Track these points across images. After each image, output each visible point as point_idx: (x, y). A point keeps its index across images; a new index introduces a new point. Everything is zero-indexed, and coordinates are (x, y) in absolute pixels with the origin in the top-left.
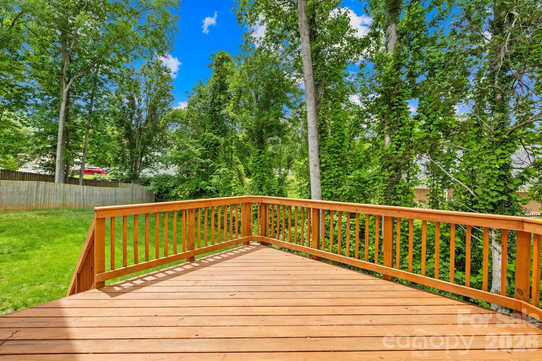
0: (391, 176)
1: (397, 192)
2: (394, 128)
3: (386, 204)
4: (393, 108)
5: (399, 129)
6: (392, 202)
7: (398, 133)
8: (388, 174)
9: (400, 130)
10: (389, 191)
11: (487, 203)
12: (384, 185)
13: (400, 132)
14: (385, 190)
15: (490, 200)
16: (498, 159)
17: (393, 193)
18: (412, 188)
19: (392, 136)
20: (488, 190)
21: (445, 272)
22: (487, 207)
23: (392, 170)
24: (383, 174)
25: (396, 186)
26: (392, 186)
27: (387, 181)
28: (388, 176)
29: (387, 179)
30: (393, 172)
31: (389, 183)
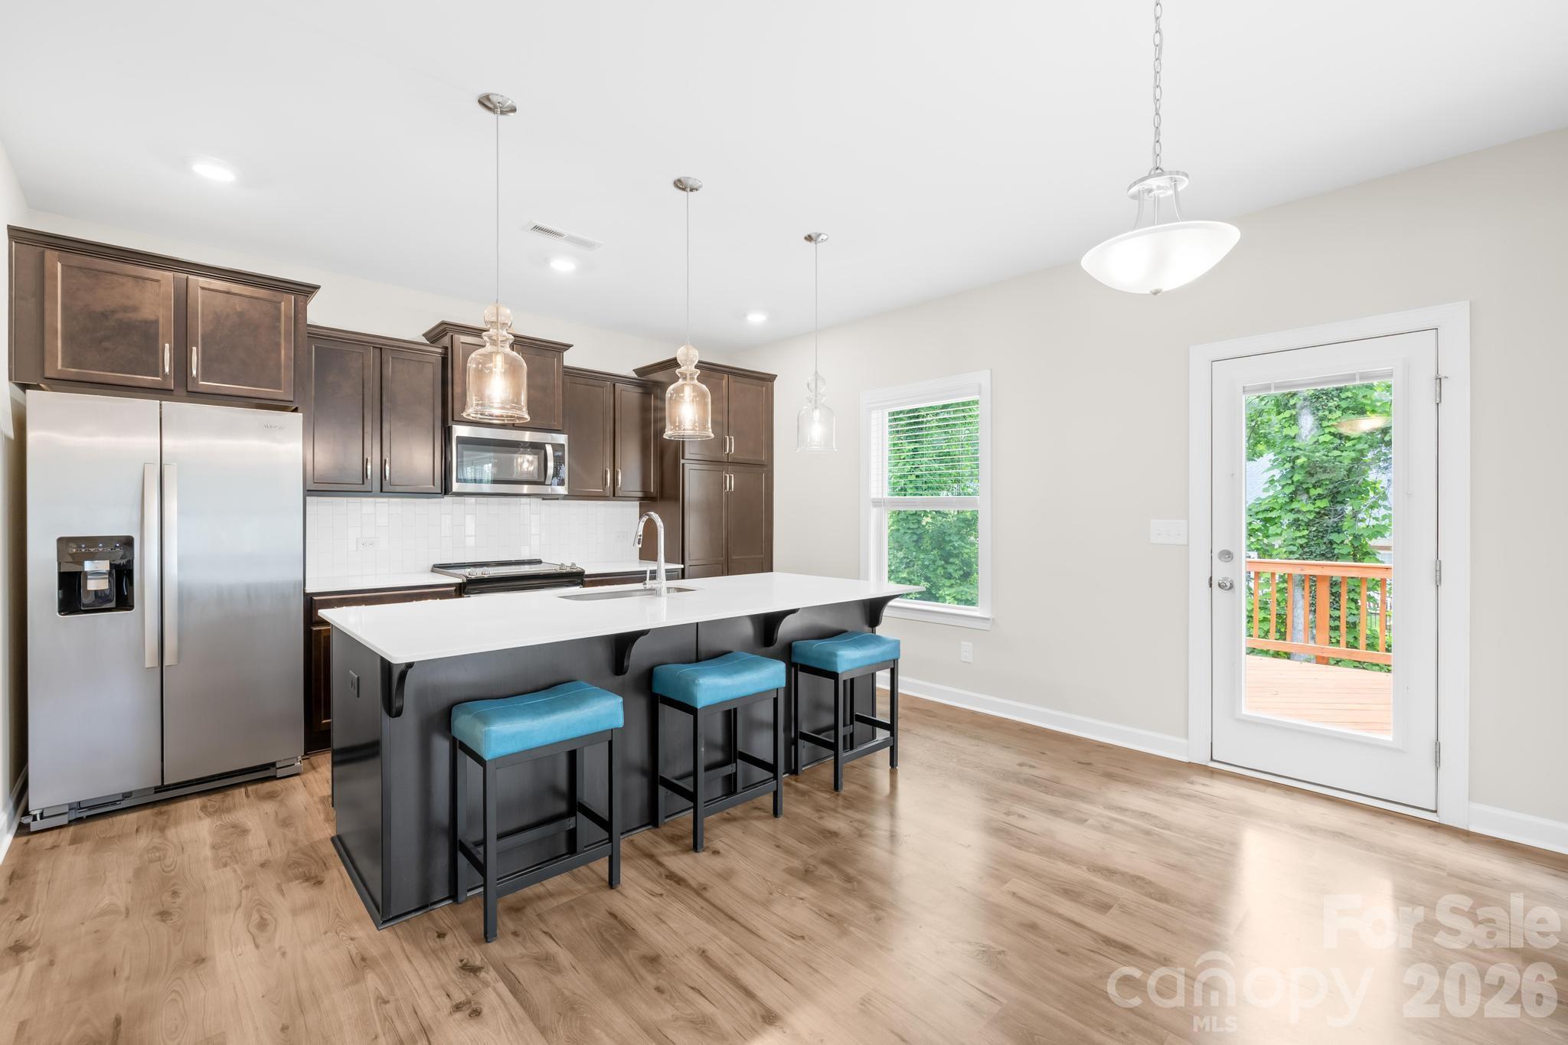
0: (1319, 513)
2: (1325, 394)
5: (1338, 397)
7: (1338, 407)
8: (1311, 507)
9: (1341, 400)
10: (1313, 549)
12: (1299, 534)
13: (1344, 404)
14: (1301, 546)
17: (1323, 555)
18: (1373, 542)
19: (1320, 414)
23: (1320, 497)
24: (1295, 505)
25: (1334, 537)
26: (1323, 537)
27: (1308, 524)
28: (1309, 512)
29: (1306, 520)
30: (1323, 504)
31: (1314, 529)
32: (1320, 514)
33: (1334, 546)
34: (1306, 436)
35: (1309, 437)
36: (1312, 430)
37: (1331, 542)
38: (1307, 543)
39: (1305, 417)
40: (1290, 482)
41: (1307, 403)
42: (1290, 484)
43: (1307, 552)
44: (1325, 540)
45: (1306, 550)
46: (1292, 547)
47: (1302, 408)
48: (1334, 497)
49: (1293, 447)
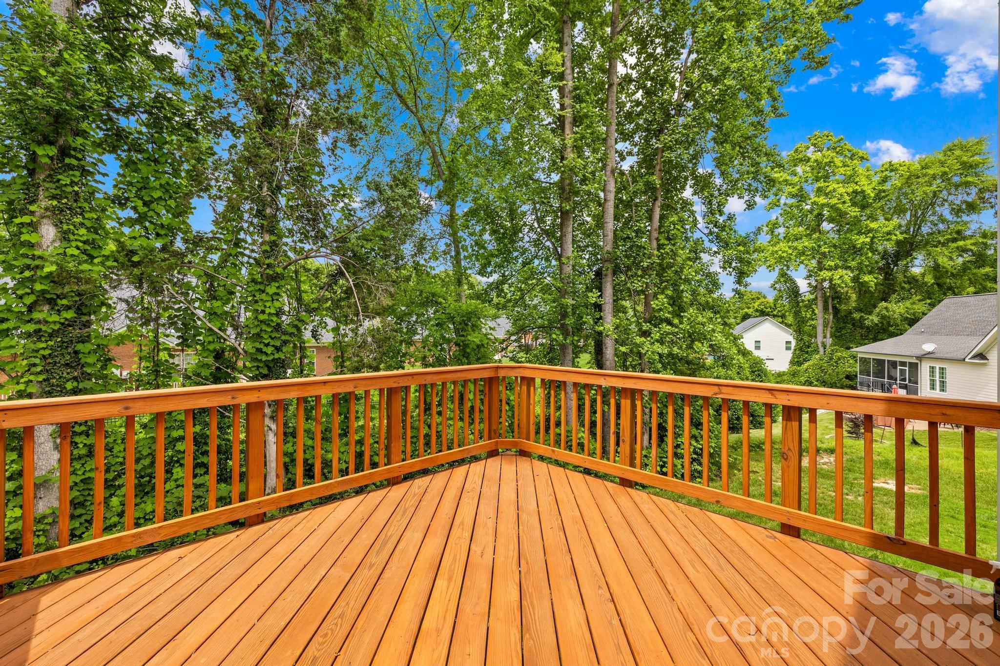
0: (63, 324)
1: (83, 361)
2: (70, 209)
3: (49, 394)
4: (67, 161)
5: (82, 214)
6: (69, 386)
8: (55, 318)
10: (57, 360)
11: (261, 365)
12: (40, 345)
15: (264, 358)
16: (273, 300)
17: (68, 364)
19: (65, 227)
20: (261, 346)
21: (201, 494)
22: (261, 370)
23: (65, 308)
25: (80, 347)
26: (67, 347)
27: (51, 336)
28: (55, 322)
29: (50, 331)
30: (70, 315)
31: (59, 339)
32: (66, 325)
33: (81, 356)
34: (48, 247)
35: (51, 248)
36: (54, 241)
37: (76, 353)
38: (50, 355)
39: (46, 227)
40: (29, 291)
41: (48, 213)
42: (28, 294)
43: (50, 363)
44: (70, 350)
45: (50, 360)
46: (33, 359)
47: (43, 217)
48: (78, 309)
49: (34, 255)
